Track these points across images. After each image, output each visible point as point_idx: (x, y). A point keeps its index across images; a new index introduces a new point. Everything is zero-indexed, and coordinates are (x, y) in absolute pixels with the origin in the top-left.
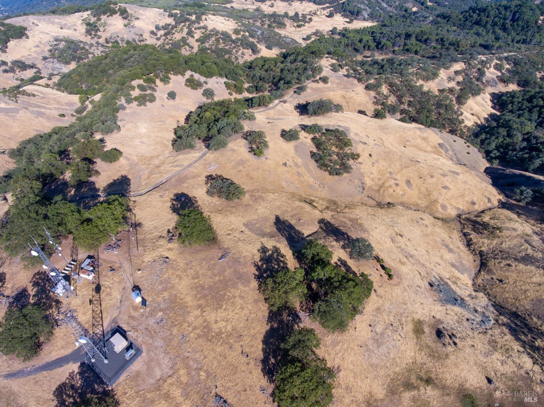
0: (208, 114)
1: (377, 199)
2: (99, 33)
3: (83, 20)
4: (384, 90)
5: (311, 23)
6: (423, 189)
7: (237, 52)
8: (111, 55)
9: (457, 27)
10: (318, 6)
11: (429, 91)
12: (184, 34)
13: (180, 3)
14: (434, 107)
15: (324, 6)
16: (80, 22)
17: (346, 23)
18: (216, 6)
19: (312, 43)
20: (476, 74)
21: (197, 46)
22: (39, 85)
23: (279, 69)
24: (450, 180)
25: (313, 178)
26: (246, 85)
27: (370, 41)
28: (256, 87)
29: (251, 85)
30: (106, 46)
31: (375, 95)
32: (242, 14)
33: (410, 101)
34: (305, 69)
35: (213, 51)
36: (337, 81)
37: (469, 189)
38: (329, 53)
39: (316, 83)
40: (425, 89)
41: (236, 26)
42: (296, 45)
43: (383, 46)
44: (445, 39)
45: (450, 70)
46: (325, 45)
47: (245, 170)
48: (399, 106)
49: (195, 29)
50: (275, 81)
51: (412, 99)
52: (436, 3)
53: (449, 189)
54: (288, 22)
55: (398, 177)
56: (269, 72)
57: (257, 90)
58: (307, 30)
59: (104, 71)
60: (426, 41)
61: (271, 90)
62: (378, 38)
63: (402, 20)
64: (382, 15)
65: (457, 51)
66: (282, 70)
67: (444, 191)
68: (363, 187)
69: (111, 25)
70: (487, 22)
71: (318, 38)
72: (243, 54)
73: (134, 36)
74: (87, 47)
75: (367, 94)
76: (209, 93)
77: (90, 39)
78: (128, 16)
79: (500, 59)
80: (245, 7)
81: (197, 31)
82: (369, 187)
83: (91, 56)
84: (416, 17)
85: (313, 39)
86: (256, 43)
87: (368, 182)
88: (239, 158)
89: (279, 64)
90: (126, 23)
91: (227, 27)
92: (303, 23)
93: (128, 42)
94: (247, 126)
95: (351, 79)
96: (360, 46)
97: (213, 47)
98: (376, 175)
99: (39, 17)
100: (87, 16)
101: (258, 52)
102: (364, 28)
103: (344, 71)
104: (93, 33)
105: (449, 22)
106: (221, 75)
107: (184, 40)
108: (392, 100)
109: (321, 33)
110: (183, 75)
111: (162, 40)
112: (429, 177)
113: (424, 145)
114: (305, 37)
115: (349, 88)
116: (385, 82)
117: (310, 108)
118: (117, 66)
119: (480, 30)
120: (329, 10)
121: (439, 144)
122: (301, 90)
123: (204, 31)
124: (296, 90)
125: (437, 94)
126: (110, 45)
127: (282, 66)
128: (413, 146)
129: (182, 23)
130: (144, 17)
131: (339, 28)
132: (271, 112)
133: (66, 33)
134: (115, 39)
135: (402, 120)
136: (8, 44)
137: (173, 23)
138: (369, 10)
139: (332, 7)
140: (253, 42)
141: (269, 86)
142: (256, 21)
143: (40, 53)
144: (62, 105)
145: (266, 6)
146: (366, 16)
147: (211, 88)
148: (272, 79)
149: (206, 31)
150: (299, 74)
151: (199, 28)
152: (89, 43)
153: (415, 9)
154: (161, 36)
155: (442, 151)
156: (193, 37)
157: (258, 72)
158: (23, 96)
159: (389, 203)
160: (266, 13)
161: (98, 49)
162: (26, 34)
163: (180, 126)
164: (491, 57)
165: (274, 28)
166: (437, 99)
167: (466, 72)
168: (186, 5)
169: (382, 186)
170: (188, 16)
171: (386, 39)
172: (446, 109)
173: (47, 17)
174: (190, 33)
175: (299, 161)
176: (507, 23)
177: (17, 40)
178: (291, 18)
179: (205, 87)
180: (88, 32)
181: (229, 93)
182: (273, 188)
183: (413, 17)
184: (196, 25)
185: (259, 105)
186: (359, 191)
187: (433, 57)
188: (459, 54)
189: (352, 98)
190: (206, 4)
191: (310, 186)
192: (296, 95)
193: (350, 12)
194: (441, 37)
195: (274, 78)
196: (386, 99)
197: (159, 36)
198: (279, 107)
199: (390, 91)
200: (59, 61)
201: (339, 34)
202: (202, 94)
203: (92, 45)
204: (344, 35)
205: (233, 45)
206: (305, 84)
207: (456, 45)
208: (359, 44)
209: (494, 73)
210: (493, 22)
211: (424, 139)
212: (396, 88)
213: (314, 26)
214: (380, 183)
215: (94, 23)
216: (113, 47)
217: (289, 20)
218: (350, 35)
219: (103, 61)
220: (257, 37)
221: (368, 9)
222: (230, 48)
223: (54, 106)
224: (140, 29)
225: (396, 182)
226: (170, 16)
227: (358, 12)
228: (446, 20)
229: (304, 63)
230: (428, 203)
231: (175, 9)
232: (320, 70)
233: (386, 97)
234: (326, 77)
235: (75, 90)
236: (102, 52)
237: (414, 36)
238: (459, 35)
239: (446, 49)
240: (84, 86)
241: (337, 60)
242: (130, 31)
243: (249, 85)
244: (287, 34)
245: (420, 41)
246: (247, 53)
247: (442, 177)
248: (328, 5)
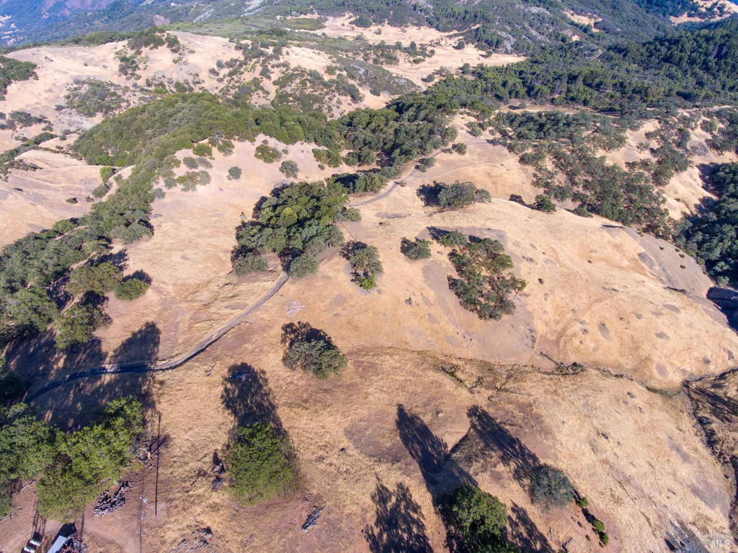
0: (288, 211)
1: (555, 359)
2: (137, 72)
3: (117, 53)
4: (548, 164)
5: (434, 57)
6: (626, 339)
7: (330, 99)
8: (151, 108)
9: (638, 64)
10: (442, 34)
11: (614, 167)
12: (257, 75)
13: (253, 29)
14: (622, 190)
15: (451, 33)
16: (113, 55)
17: (481, 58)
18: (302, 33)
19: (435, 85)
20: (676, 138)
21: (274, 91)
22: (46, 149)
23: (393, 129)
24: (667, 323)
25: (453, 323)
26: (344, 153)
27: (518, 84)
28: (359, 157)
29: (351, 151)
30: (147, 91)
31: (534, 172)
32: (337, 45)
33: (586, 181)
34: (431, 132)
35: (296, 99)
36: (478, 150)
37: (697, 336)
38: (464, 105)
39: (448, 154)
40: (609, 163)
41: (329, 63)
42: (413, 89)
43: (536, 93)
44: (625, 84)
45: (638, 132)
46: (454, 89)
47: (345, 313)
48: (571, 189)
49: (273, 67)
50: (386, 147)
51: (590, 179)
52: (604, 29)
53: (668, 338)
54: (401, 56)
55: (586, 318)
56: (377, 133)
57: (360, 160)
58: (428, 67)
59: (139, 131)
60: (598, 86)
61: (380, 161)
62: (529, 81)
63: (560, 53)
64: (532, 47)
65: (645, 101)
66: (396, 132)
67: (660, 341)
68: (532, 336)
69: (155, 60)
70: (681, 59)
71: (444, 78)
72: (339, 102)
73: (186, 77)
74: (119, 93)
75: (523, 169)
76: (289, 168)
77: (124, 81)
78: (180, 48)
79: (709, 115)
80: (342, 35)
81: (275, 70)
82: (542, 336)
83: (124, 104)
84: (579, 50)
85: (436, 80)
86: (357, 87)
87: (540, 328)
88: (336, 293)
89: (391, 122)
90: (176, 58)
91: (316, 63)
92: (422, 57)
93: (178, 85)
94: (348, 233)
95: (499, 147)
96: (503, 91)
97: (298, 93)
98: (551, 315)
99: (56, 49)
100: (122, 48)
101: (361, 99)
102: (508, 65)
103: (486, 135)
104: (130, 71)
105: (627, 58)
106: (308, 140)
107: (256, 82)
108: (560, 179)
109: (448, 72)
110: (253, 141)
111: (225, 82)
112: (635, 318)
113: (618, 257)
114: (425, 77)
115: (496, 161)
116: (549, 152)
117: (442, 196)
118: (158, 125)
119: (674, 69)
120: (457, 39)
121: (639, 255)
122: (425, 164)
123: (284, 69)
124: (419, 164)
125: (626, 170)
126: (152, 88)
127: (397, 125)
128: (602, 260)
129: (254, 58)
130: (201, 50)
131: (471, 65)
132: (383, 202)
133: (93, 72)
134: (160, 80)
135: (577, 212)
136: (8, 88)
137: (242, 58)
138: (513, 40)
139: (461, 35)
140: (353, 86)
141: (378, 155)
142: (357, 54)
143: (53, 100)
144: (75, 183)
145: (371, 33)
146: (509, 48)
147: (293, 160)
148: (382, 144)
149: (287, 70)
150: (422, 138)
151: (278, 66)
152: (123, 85)
153: (575, 38)
154: (224, 76)
155: (646, 267)
156: (269, 78)
157: (363, 134)
158: (17, 171)
159: (575, 364)
160: (371, 43)
161: (135, 95)
162: (35, 73)
163: (246, 221)
164: (696, 111)
165: (382, 63)
166: (626, 177)
167: (662, 133)
168: (261, 32)
169: (561, 334)
170: (263, 49)
171: (540, 81)
172: (641, 193)
173: (66, 49)
174: (265, 73)
175: (431, 294)
176: (710, 61)
177: (21, 82)
178: (405, 50)
179: (285, 158)
180: (123, 70)
181: (319, 166)
182: (390, 344)
183: (575, 50)
184: (274, 62)
185: (365, 190)
186: (526, 345)
187: (611, 111)
188: (648, 106)
189: (501, 176)
190: (289, 30)
191: (450, 339)
192: (418, 172)
193: (486, 41)
194: (621, 81)
195: (385, 144)
196: (550, 178)
197: (221, 76)
198: (394, 194)
199: (557, 166)
200: (79, 112)
201: (473, 73)
202: (280, 170)
203: (126, 89)
204: (480, 76)
205: (325, 90)
206: (430, 156)
207: (644, 93)
208: (502, 89)
209: (704, 136)
210: (689, 59)
211: (617, 247)
212: (565, 161)
213: (437, 62)
214: (559, 328)
215: (132, 57)
216: (157, 92)
217: (402, 53)
218: (489, 75)
219: (139, 117)
220: (358, 77)
221: (512, 38)
222: (321, 94)
223: (63, 185)
224: (196, 66)
225: (584, 327)
226: (239, 47)
227: (498, 42)
228: (621, 55)
229: (430, 121)
230: (635, 363)
231: (245, 38)
232: (453, 133)
233: (551, 175)
234: (462, 144)
235: (97, 158)
236: (140, 99)
237: (581, 78)
238: (645, 78)
239: (629, 98)
240: (110, 152)
241: (477, 117)
242: (181, 69)
243: (347, 152)
244: (401, 73)
245: (590, 85)
246: (345, 101)
247: (654, 317)
248: (455, 32)
